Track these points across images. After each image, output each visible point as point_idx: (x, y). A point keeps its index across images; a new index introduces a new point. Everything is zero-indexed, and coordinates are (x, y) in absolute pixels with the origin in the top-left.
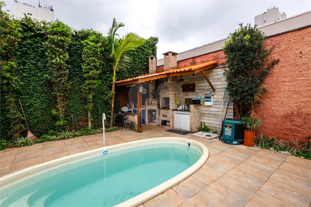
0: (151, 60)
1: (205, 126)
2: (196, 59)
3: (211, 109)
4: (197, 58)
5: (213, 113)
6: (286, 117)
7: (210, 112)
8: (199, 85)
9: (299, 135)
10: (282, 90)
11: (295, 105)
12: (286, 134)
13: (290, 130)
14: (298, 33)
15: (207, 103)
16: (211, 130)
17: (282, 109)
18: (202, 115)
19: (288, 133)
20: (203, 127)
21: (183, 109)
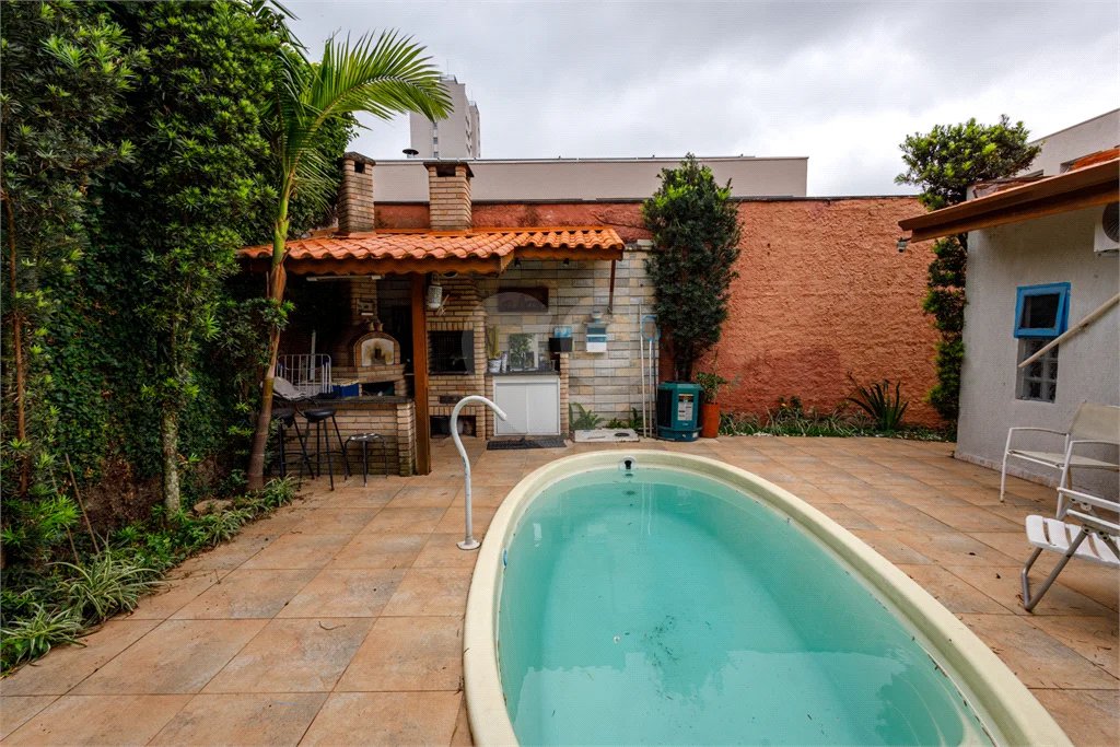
0: (356, 171)
1: (582, 412)
2: (539, 210)
3: (598, 363)
4: (546, 207)
5: (605, 372)
6: (748, 367)
7: (599, 373)
8: (562, 292)
9: (767, 398)
10: (744, 314)
11: (761, 343)
12: (749, 400)
13: (756, 391)
14: (766, 208)
15: (592, 347)
16: (599, 421)
17: (743, 352)
18: (574, 382)
19: (753, 397)
20: (576, 417)
21: (504, 369)
